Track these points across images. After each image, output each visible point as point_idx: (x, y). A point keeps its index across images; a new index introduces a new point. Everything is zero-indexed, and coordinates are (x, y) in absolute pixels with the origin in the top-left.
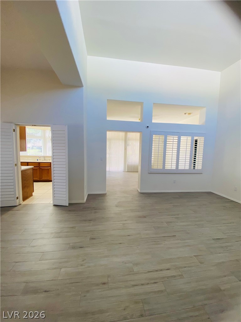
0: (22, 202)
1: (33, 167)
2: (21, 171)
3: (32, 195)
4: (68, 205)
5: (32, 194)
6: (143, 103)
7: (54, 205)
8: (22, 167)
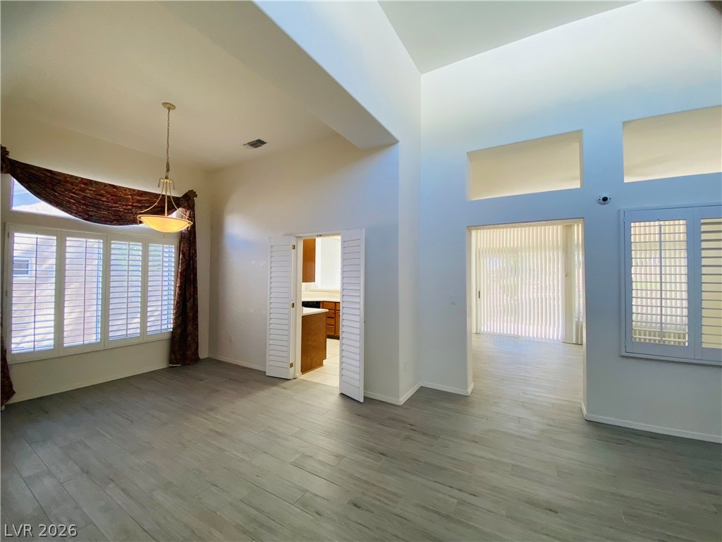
0: (298, 373)
1: (327, 310)
2: (303, 317)
3: (321, 364)
4: (362, 401)
5: (322, 362)
6: (581, 131)
7: (342, 395)
8: (305, 308)
